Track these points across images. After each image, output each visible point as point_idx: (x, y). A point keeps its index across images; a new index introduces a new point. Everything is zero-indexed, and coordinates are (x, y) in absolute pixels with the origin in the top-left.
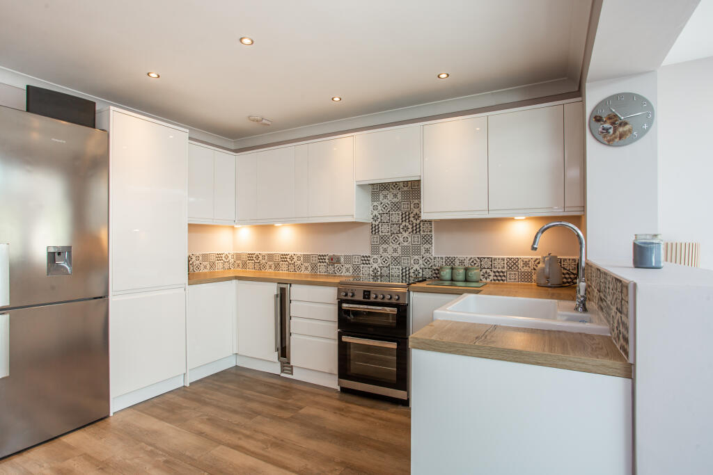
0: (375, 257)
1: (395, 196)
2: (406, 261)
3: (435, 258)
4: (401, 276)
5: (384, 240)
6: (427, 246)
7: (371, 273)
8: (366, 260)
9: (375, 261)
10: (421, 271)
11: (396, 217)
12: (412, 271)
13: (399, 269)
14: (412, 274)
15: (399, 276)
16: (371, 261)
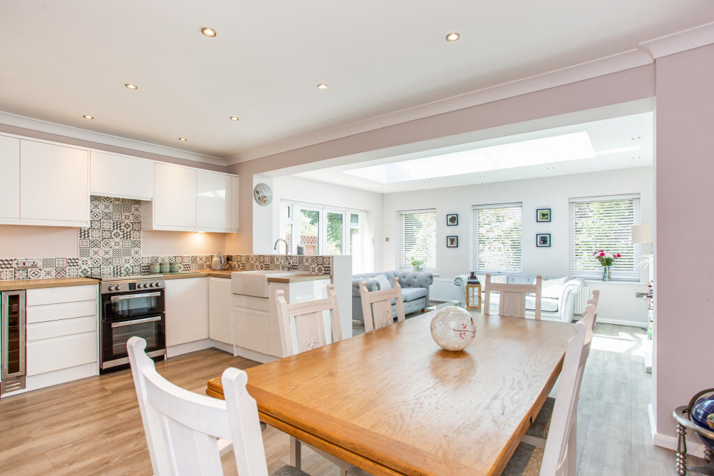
0: (85, 259)
1: (107, 207)
2: (117, 261)
3: (143, 258)
4: (112, 273)
5: (95, 244)
6: (137, 249)
7: (80, 274)
8: (73, 262)
9: (85, 262)
10: (131, 268)
11: (107, 225)
12: (123, 269)
13: (110, 268)
14: (123, 271)
15: (110, 274)
16: (80, 263)
